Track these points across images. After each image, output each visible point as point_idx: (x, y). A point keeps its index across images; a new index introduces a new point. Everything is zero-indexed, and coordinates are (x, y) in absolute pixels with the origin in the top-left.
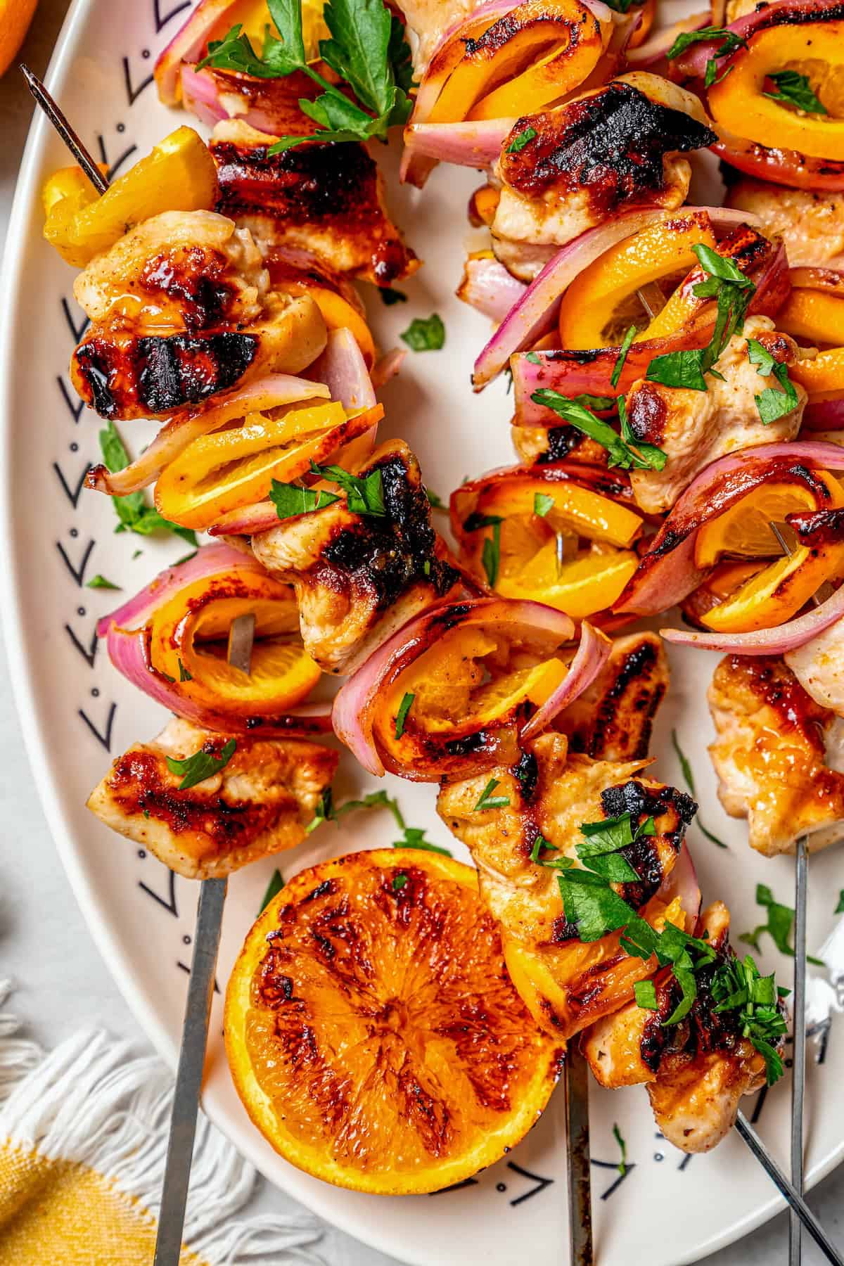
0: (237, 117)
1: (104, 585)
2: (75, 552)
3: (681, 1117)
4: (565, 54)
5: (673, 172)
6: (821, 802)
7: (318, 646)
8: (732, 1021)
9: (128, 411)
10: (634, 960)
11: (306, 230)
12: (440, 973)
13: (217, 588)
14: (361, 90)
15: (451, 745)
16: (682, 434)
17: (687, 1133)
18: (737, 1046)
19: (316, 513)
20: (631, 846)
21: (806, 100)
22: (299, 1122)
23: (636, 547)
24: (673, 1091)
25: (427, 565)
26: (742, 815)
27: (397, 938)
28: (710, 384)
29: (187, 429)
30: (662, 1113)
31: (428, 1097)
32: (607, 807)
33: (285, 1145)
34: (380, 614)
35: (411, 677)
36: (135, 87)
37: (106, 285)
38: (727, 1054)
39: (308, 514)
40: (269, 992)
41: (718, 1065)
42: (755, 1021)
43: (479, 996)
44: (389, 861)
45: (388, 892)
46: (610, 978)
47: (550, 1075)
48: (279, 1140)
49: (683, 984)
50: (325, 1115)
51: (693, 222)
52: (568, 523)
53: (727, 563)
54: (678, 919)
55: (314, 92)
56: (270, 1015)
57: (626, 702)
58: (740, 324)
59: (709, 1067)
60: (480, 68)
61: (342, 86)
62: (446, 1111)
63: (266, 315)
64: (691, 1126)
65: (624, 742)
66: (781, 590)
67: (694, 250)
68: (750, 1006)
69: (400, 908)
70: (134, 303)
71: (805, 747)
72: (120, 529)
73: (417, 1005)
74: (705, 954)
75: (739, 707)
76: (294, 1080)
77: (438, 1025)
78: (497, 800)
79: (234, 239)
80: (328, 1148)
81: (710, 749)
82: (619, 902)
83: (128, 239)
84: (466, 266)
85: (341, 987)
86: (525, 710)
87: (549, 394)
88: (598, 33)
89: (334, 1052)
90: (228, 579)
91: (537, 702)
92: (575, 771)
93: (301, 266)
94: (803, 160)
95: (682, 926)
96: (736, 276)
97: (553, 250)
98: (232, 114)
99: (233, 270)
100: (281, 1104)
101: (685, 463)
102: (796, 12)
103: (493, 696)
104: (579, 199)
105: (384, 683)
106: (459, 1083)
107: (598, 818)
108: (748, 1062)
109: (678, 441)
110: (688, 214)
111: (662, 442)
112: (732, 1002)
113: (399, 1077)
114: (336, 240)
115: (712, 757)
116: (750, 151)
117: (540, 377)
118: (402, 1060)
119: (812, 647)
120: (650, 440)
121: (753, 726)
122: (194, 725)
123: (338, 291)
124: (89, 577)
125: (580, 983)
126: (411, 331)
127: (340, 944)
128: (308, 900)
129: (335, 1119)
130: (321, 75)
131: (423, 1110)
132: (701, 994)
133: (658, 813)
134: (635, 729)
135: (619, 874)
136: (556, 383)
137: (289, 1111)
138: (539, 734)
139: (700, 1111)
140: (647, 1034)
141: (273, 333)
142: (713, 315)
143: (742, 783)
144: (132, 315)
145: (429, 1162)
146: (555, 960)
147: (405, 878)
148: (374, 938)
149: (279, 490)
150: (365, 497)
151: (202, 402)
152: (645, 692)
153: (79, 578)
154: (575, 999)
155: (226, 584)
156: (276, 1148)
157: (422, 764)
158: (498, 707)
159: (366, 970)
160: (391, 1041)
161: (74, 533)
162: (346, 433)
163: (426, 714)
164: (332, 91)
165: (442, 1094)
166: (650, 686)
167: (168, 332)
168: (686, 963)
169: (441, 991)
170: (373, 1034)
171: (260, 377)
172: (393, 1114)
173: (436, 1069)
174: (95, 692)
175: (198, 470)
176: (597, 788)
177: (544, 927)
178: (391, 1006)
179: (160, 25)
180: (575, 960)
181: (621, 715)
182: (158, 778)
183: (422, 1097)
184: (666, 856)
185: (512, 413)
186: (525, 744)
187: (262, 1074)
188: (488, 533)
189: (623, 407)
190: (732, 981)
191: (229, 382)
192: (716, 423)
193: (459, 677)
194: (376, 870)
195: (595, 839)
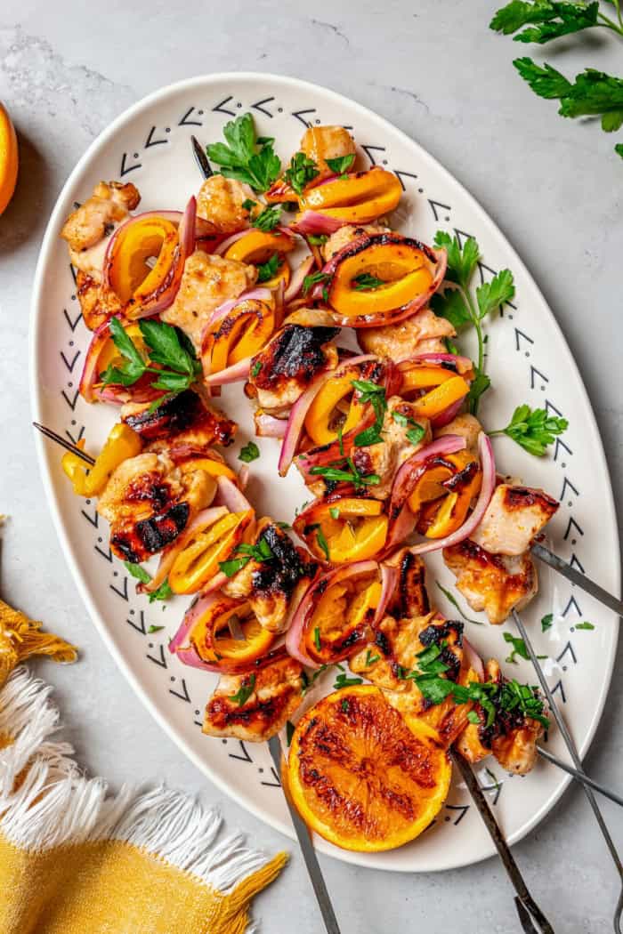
0: (128, 401)
1: (156, 629)
2: (136, 619)
3: (512, 762)
4: (259, 324)
5: (327, 352)
6: (514, 591)
7: (268, 626)
8: (517, 712)
9: (144, 557)
10: (461, 706)
11: (181, 436)
12: (380, 739)
13: (215, 612)
14: (176, 366)
15: (344, 643)
16: (381, 464)
17: (518, 767)
18: (523, 722)
19: (243, 568)
20: (441, 655)
21: (373, 281)
22: (346, 831)
23: (384, 512)
24: (503, 753)
25: (301, 570)
26: (482, 610)
27: (355, 731)
28: (384, 438)
29: (172, 554)
30: (503, 764)
31: (397, 795)
32: (423, 642)
33: (343, 844)
34: (289, 600)
35: (314, 620)
36: (72, 401)
37: (111, 505)
38: (520, 727)
39: (240, 570)
40: (308, 780)
41: (519, 733)
42: (527, 708)
43: (401, 741)
44: (336, 698)
45: (342, 712)
46: (455, 717)
47: (448, 761)
48: (339, 843)
49: (487, 708)
50: (355, 823)
51: (345, 371)
52: (350, 515)
53: (426, 506)
54: (474, 678)
55: (155, 377)
56: (313, 790)
57: (410, 583)
58: (386, 406)
59: (514, 737)
60: (224, 344)
61: (167, 368)
62: (408, 798)
63: (186, 490)
64: (518, 764)
65: (416, 601)
66: (453, 514)
67: (351, 383)
68: (522, 702)
69: (349, 716)
70: (127, 509)
71: (496, 571)
72: (151, 600)
73: (375, 758)
74: (492, 689)
75: (460, 565)
76: (335, 813)
77: (388, 761)
78: (374, 658)
79: (158, 463)
80: (363, 837)
81: (456, 585)
82: (446, 681)
83: (112, 480)
84: (255, 420)
85: (339, 763)
86: (370, 613)
87: (316, 469)
88: (270, 310)
89: (348, 794)
90: (218, 606)
91: (374, 607)
92: (402, 630)
93: (186, 454)
94: (382, 315)
95: (477, 680)
96: (375, 388)
97: (290, 406)
98: (125, 401)
99: (163, 475)
100: (334, 827)
101: (389, 474)
102: (351, 251)
103: (354, 610)
104: (292, 383)
105: (304, 629)
106: (409, 784)
107: (422, 649)
108: (532, 726)
109: (381, 467)
110: (341, 368)
111: (374, 471)
112: (513, 704)
113: (381, 792)
114: (196, 434)
115: (458, 589)
116: (357, 321)
117: (309, 463)
118: (379, 784)
119: (478, 530)
120: (369, 472)
121: (469, 570)
122: (232, 675)
123: (207, 457)
124: (147, 628)
125: (442, 724)
126: (242, 454)
127: (330, 745)
128: (309, 731)
129: (361, 823)
130: (156, 368)
131: (398, 802)
132: (497, 706)
133: (447, 635)
134: (418, 593)
135: (441, 669)
136: (317, 462)
137: (340, 828)
138: (380, 622)
139: (519, 757)
140: (480, 735)
141: (192, 497)
142: (371, 409)
143: (476, 596)
144: (128, 514)
145: (410, 824)
146: (428, 718)
147: (346, 703)
148: (344, 735)
149: (222, 565)
150: (261, 554)
151: (175, 541)
152: (416, 575)
153: (143, 631)
154: (443, 732)
155: (218, 609)
156: (341, 847)
157: (334, 657)
158: (358, 616)
159: (346, 751)
160: (371, 778)
161: (132, 612)
162: (242, 528)
163: (328, 633)
164: (164, 373)
165: (403, 792)
166: (417, 571)
167: (146, 516)
168: (485, 698)
169: (384, 746)
170: (361, 778)
171: (195, 517)
172: (385, 810)
173: (395, 782)
174: (173, 679)
175: (184, 568)
176: (416, 634)
177: (417, 706)
178: (364, 762)
179: (71, 369)
180: (437, 714)
181: (410, 590)
182: (228, 706)
183: (394, 796)
184: (458, 653)
185: (303, 481)
186: (376, 629)
187: (321, 817)
188: (316, 532)
189: (351, 462)
190: (509, 694)
191: (183, 527)
192: (394, 451)
193: (336, 610)
194: (332, 705)
195: (424, 659)
